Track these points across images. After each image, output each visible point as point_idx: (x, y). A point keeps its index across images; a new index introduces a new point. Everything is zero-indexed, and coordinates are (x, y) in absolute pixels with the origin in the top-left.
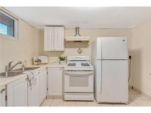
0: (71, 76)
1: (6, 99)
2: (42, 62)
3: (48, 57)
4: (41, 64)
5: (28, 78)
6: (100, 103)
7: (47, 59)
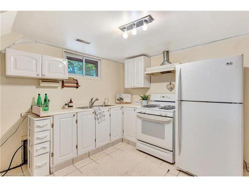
0: (144, 120)
1: (77, 122)
2: (125, 101)
3: (132, 94)
4: (123, 103)
5: (95, 113)
6: (180, 171)
7: (130, 98)
